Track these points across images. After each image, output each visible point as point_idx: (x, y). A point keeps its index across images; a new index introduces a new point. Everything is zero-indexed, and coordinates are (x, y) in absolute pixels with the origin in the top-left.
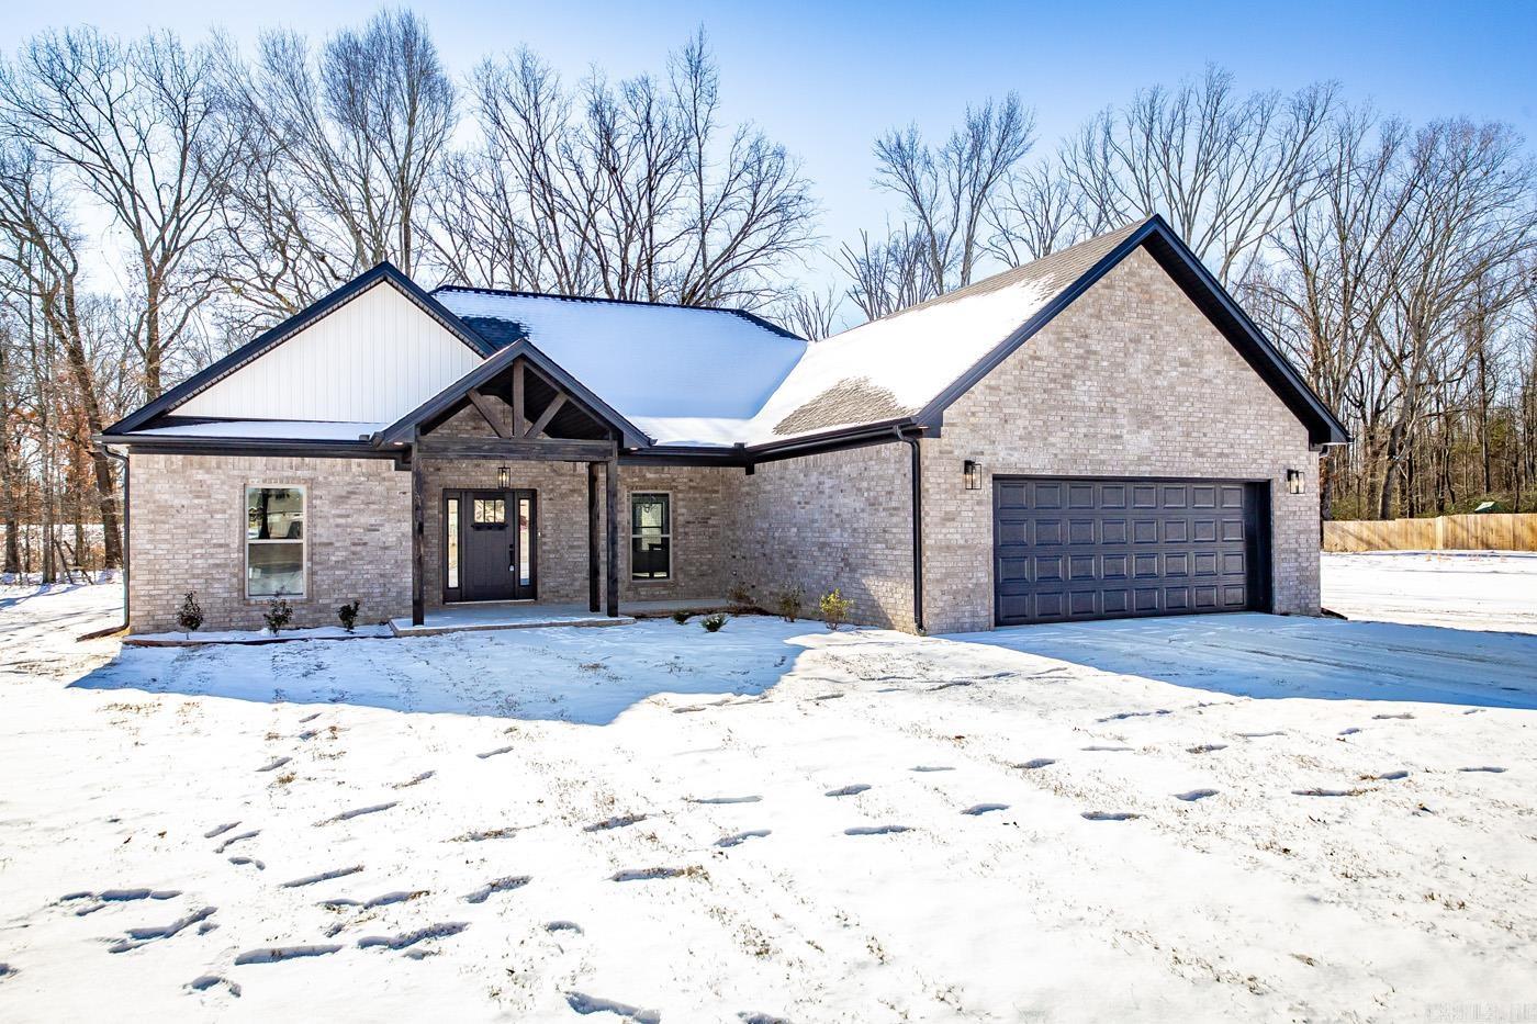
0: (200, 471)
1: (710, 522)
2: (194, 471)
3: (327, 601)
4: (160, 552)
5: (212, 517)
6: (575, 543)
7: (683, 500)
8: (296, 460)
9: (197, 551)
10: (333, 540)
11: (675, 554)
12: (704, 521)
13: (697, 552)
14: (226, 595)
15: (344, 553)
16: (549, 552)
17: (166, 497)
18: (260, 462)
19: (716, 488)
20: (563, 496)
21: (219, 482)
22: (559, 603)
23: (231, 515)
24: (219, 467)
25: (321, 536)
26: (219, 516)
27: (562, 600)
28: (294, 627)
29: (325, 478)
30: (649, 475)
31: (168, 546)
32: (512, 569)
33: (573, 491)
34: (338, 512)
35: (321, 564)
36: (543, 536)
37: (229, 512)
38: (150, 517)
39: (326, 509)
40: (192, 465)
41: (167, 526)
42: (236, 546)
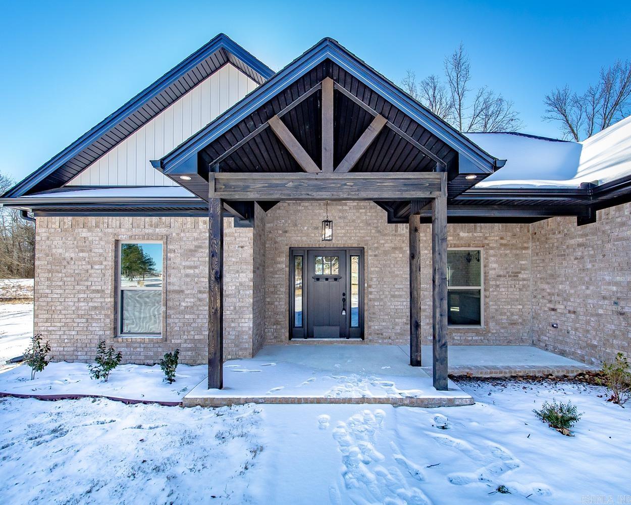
0: (84, 230)
1: (520, 276)
2: (80, 230)
3: (179, 341)
4: (56, 296)
5: (92, 267)
6: (397, 293)
7: (494, 256)
8: (155, 219)
9: (82, 296)
10: (184, 287)
11: (486, 304)
12: (515, 275)
13: (508, 303)
14: (101, 333)
15: (192, 300)
16: (374, 300)
17: (60, 251)
18: (127, 220)
19: (525, 245)
20: (386, 253)
21: (97, 239)
22: (383, 343)
23: (106, 266)
24: (97, 226)
25: (174, 285)
26: (97, 267)
27: (386, 341)
28: (152, 362)
29: (178, 234)
30: (462, 234)
31: (61, 291)
32: (344, 313)
33: (395, 248)
34: (187, 263)
35: (174, 308)
36: (370, 286)
37: (104, 263)
38: (49, 267)
39: (178, 261)
40: (78, 225)
41: (60, 275)
42: (109, 292)
